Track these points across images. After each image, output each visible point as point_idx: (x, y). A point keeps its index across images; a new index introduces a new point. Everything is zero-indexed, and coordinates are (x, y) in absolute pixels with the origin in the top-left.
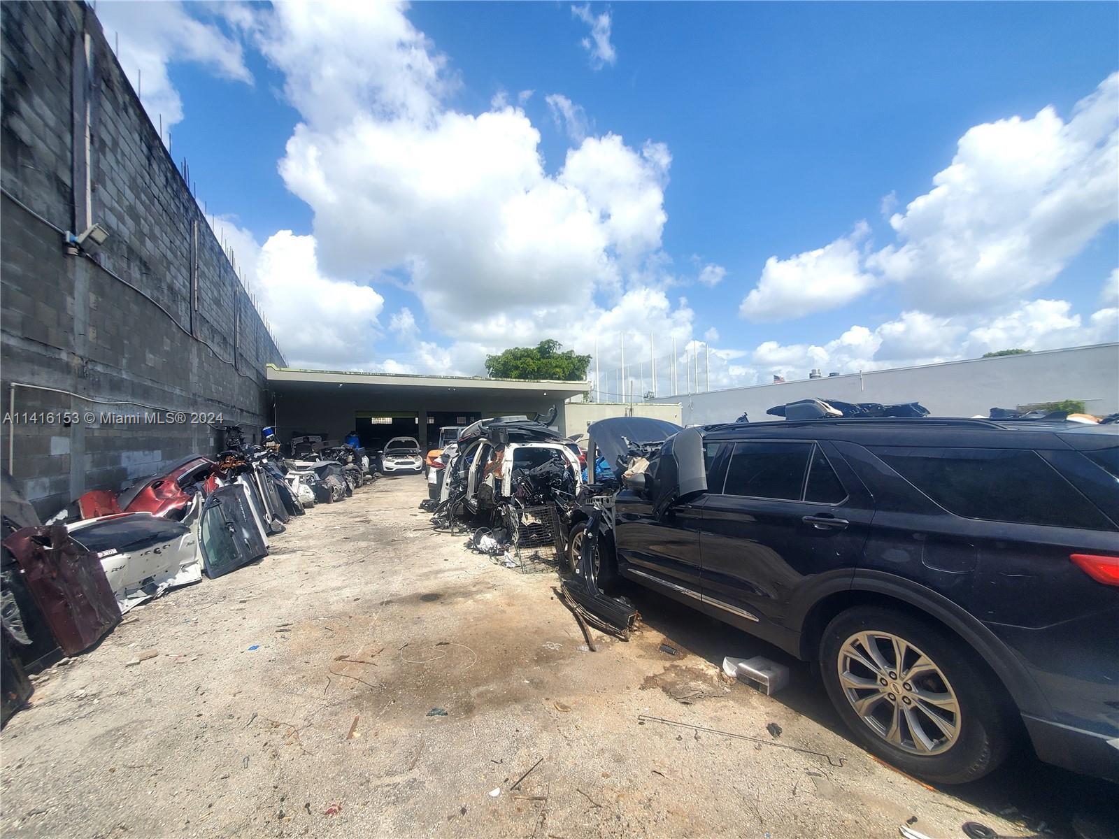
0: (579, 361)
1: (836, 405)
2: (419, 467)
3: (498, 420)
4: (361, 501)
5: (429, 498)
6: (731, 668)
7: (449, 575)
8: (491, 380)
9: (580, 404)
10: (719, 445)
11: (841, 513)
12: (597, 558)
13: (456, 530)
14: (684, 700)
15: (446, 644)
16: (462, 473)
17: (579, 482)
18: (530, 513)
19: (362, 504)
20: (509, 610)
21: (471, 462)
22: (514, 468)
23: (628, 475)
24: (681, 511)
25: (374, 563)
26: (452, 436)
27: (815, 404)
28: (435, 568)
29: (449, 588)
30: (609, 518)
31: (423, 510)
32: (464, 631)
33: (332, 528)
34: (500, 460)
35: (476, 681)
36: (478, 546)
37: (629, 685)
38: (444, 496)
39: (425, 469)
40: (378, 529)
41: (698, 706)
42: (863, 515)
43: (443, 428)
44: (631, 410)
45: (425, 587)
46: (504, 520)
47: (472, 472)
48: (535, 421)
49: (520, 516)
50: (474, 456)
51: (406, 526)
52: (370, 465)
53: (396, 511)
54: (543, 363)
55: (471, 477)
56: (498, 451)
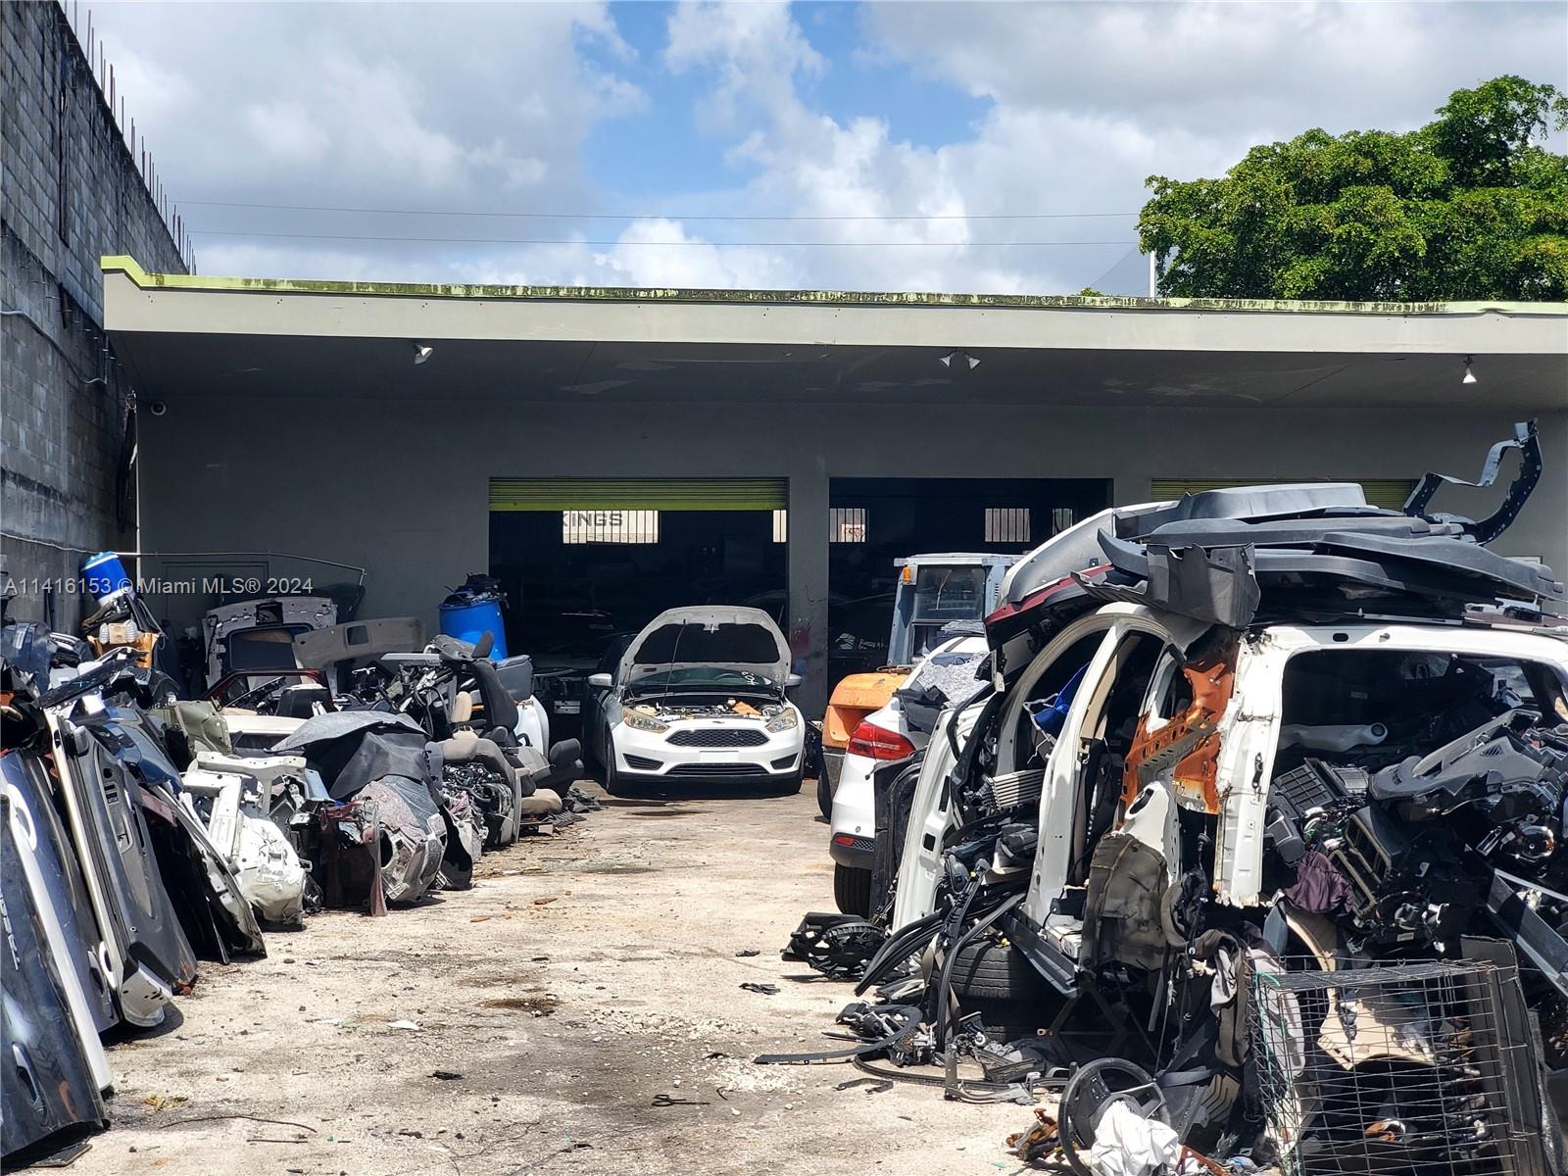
2: (788, 761)
4: (510, 908)
8: (1167, 310)
13: (970, 1071)
16: (1005, 782)
18: (1370, 994)
19: (517, 925)
21: (1056, 725)
26: (965, 589)
31: (803, 968)
33: (383, 1027)
34: (1213, 712)
36: (1084, 1154)
39: (817, 767)
40: (588, 1043)
43: (913, 563)
46: (1226, 1029)
47: (1062, 778)
48: (1409, 513)
49: (1313, 1011)
50: (1069, 698)
51: (722, 1035)
52: (552, 742)
53: (672, 966)
54: (1460, 210)
55: (1051, 802)
56: (1202, 670)
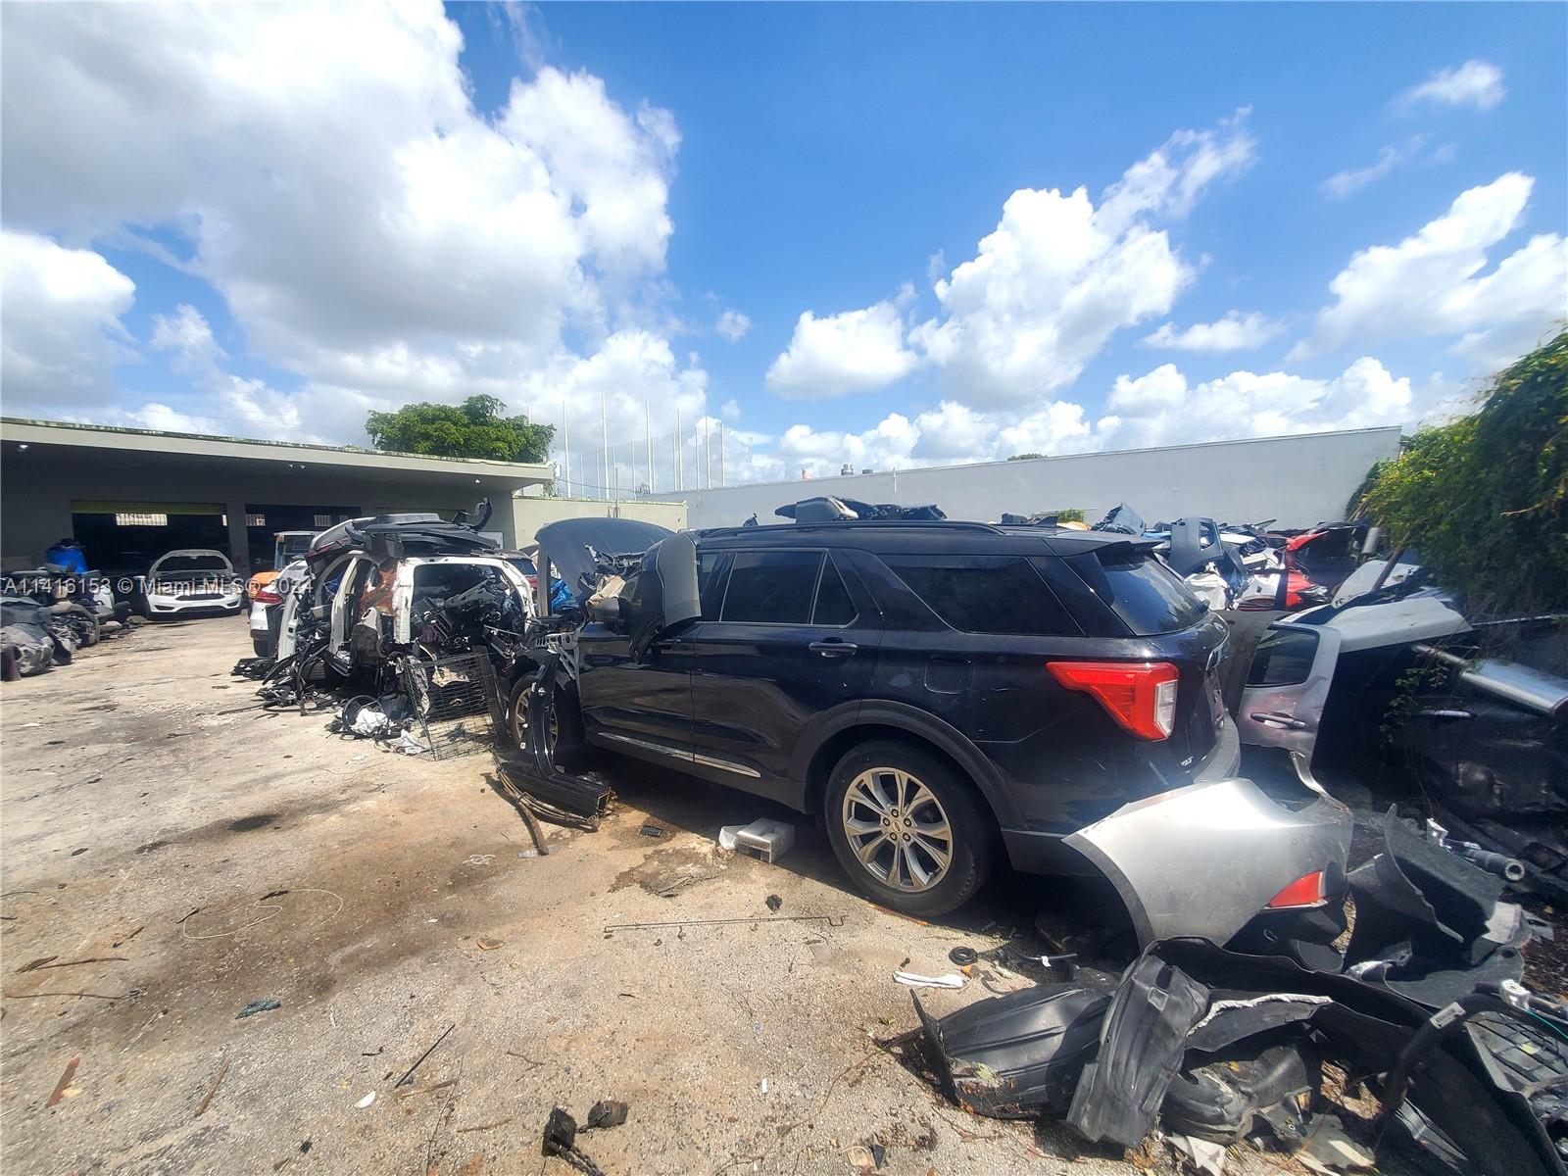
0: (536, 433)
1: (851, 505)
2: (235, 603)
3: (387, 520)
4: (92, 670)
5: (256, 656)
6: (729, 840)
7: (291, 781)
8: (376, 454)
9: (537, 498)
10: (716, 556)
11: (852, 636)
12: (553, 723)
13: (310, 705)
14: (667, 893)
15: (281, 893)
16: (318, 609)
17: (529, 616)
18: (447, 665)
19: (96, 677)
20: (405, 819)
21: (335, 590)
22: (415, 598)
23: (594, 601)
24: (668, 647)
25: (123, 781)
26: (299, 546)
27: (828, 503)
28: (263, 772)
29: (292, 802)
30: (570, 665)
31: (241, 678)
32: (319, 867)
33: (19, 726)
34: (390, 585)
35: (339, 939)
36: (353, 727)
37: (594, 890)
38: (286, 648)
39: (246, 605)
40: (134, 719)
41: (685, 897)
42: (872, 637)
43: (282, 534)
44: (616, 509)
45: (241, 808)
46: (401, 681)
47: (339, 607)
48: (453, 523)
49: (430, 672)
50: (340, 581)
51: (203, 707)
52: (116, 602)
53: (179, 684)
54: (473, 432)
55: (336, 615)
56: (386, 571)
